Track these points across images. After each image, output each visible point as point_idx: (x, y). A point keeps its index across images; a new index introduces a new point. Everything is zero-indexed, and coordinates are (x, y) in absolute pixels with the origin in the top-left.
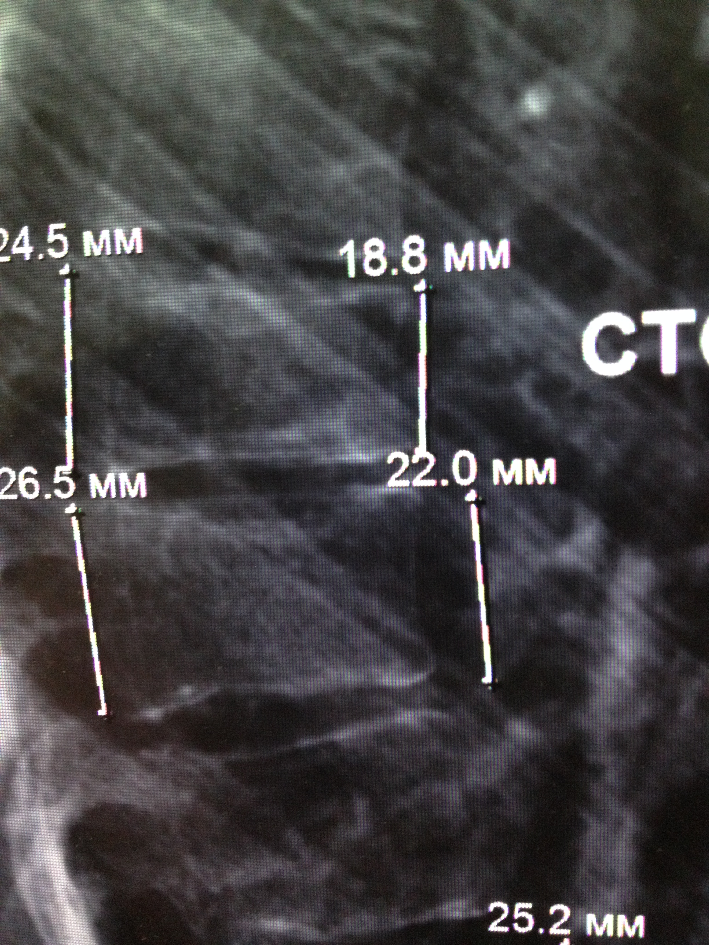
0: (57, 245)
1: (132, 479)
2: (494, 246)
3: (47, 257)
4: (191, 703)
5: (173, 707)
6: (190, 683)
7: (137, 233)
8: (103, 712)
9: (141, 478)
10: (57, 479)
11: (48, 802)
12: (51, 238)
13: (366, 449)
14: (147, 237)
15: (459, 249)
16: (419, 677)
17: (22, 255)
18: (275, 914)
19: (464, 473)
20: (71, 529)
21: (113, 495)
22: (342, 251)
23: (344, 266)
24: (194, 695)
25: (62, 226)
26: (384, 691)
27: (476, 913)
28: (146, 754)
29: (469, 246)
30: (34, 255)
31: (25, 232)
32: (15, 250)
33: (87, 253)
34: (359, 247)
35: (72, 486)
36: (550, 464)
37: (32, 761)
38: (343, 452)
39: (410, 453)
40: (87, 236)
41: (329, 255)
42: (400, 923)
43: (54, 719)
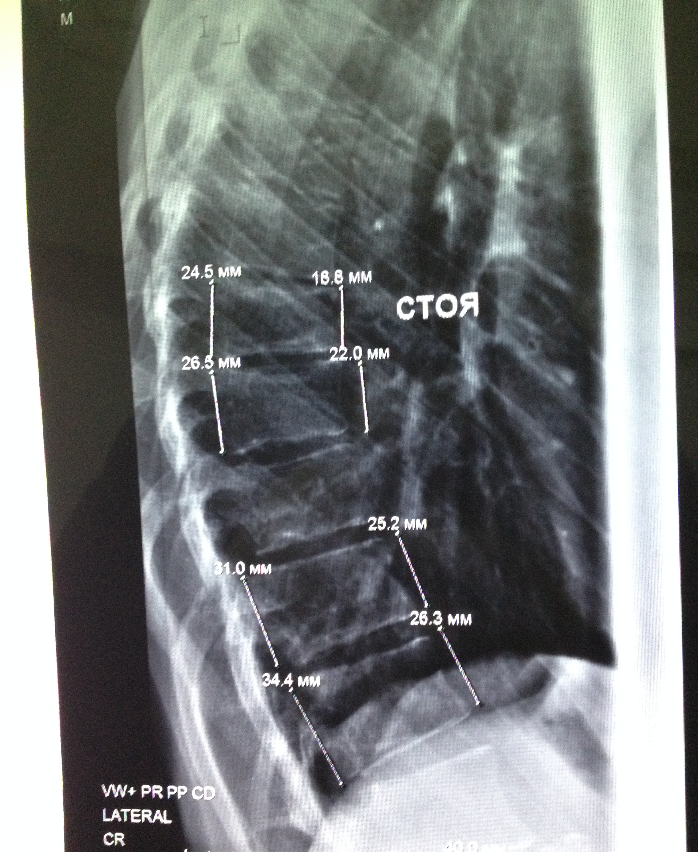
0: (209, 273)
1: (235, 360)
2: (366, 273)
3: (204, 278)
4: (256, 446)
5: (250, 448)
6: (256, 437)
7: (239, 269)
8: (222, 452)
9: (239, 359)
10: (206, 361)
11: (198, 491)
12: (206, 270)
13: (322, 346)
14: (243, 270)
15: (354, 274)
16: (342, 431)
17: (195, 277)
18: (287, 530)
19: (358, 354)
20: (211, 381)
21: (228, 366)
22: (313, 275)
23: (313, 281)
24: (258, 443)
25: (210, 266)
26: (330, 438)
27: (364, 523)
28: (239, 467)
29: (358, 273)
30: (200, 276)
31: (196, 268)
32: (192, 274)
33: (220, 276)
34: (319, 274)
35: (212, 363)
36: (387, 350)
37: (193, 474)
38: (314, 348)
39: (339, 348)
40: (220, 270)
41: (308, 277)
42: (335, 528)
43: (202, 456)
